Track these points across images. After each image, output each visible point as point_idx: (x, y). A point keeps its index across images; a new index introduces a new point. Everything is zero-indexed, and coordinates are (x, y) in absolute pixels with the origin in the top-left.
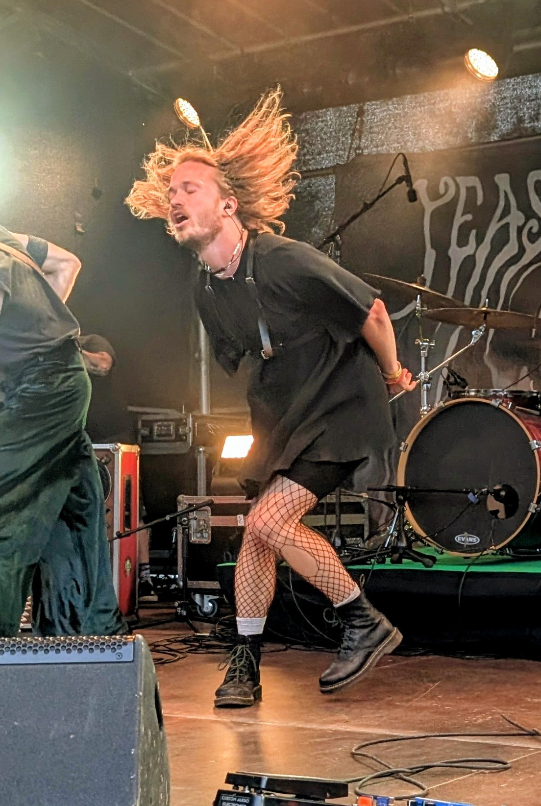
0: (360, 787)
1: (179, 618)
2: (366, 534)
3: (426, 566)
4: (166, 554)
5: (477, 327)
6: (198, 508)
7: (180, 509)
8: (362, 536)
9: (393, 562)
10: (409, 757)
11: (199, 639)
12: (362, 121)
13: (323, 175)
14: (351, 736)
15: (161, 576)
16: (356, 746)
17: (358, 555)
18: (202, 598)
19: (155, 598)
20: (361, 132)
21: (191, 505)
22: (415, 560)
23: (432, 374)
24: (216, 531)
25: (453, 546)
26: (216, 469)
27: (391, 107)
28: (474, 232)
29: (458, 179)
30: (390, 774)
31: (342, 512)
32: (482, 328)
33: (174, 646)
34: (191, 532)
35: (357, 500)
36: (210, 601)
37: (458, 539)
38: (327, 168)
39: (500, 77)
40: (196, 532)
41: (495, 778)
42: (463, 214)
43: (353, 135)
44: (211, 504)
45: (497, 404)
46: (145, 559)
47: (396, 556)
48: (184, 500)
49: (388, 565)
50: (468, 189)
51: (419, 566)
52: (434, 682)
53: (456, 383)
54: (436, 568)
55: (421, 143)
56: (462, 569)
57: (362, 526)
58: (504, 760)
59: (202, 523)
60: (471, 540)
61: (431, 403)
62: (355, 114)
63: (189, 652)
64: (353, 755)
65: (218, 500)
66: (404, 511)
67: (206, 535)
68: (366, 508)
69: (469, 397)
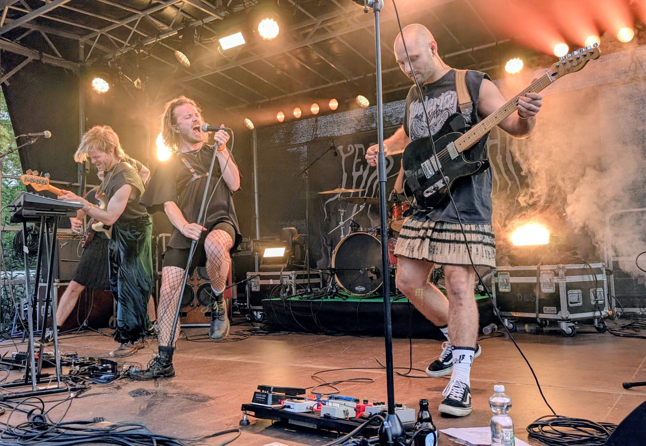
0: (313, 390)
1: (248, 321)
2: (321, 286)
3: (344, 300)
4: (243, 295)
5: (362, 204)
6: (254, 277)
7: (248, 277)
8: (320, 287)
9: (331, 298)
10: (334, 377)
11: (256, 330)
12: (317, 124)
13: (302, 146)
14: (311, 369)
15: (242, 304)
16: (314, 373)
17: (317, 295)
18: (257, 313)
19: (239, 313)
20: (317, 129)
21: (252, 276)
22: (340, 297)
23: (345, 223)
24: (262, 286)
25: (355, 292)
26: (262, 262)
27: (328, 118)
28: (362, 166)
29: (355, 145)
30: (326, 384)
31: (311, 278)
32: (364, 204)
33: (246, 333)
34: (252, 287)
35: (317, 273)
36: (260, 314)
37: (357, 288)
38: (303, 143)
39: (370, 105)
40: (254, 286)
41: (367, 386)
42: (358, 159)
43: (313, 130)
44: (259, 275)
45: (370, 235)
46: (235, 297)
47: (332, 296)
48: (249, 274)
49: (329, 300)
50: (359, 149)
51: (341, 300)
52: (347, 347)
53: (355, 226)
54: (348, 300)
55: (340, 132)
56: (358, 301)
57: (319, 283)
58: (372, 379)
59: (256, 283)
60: (362, 289)
61: (345, 234)
62: (314, 122)
63: (251, 335)
64: (312, 377)
65: (262, 274)
66: (334, 277)
67: (258, 288)
68: (321, 276)
69: (360, 232)
